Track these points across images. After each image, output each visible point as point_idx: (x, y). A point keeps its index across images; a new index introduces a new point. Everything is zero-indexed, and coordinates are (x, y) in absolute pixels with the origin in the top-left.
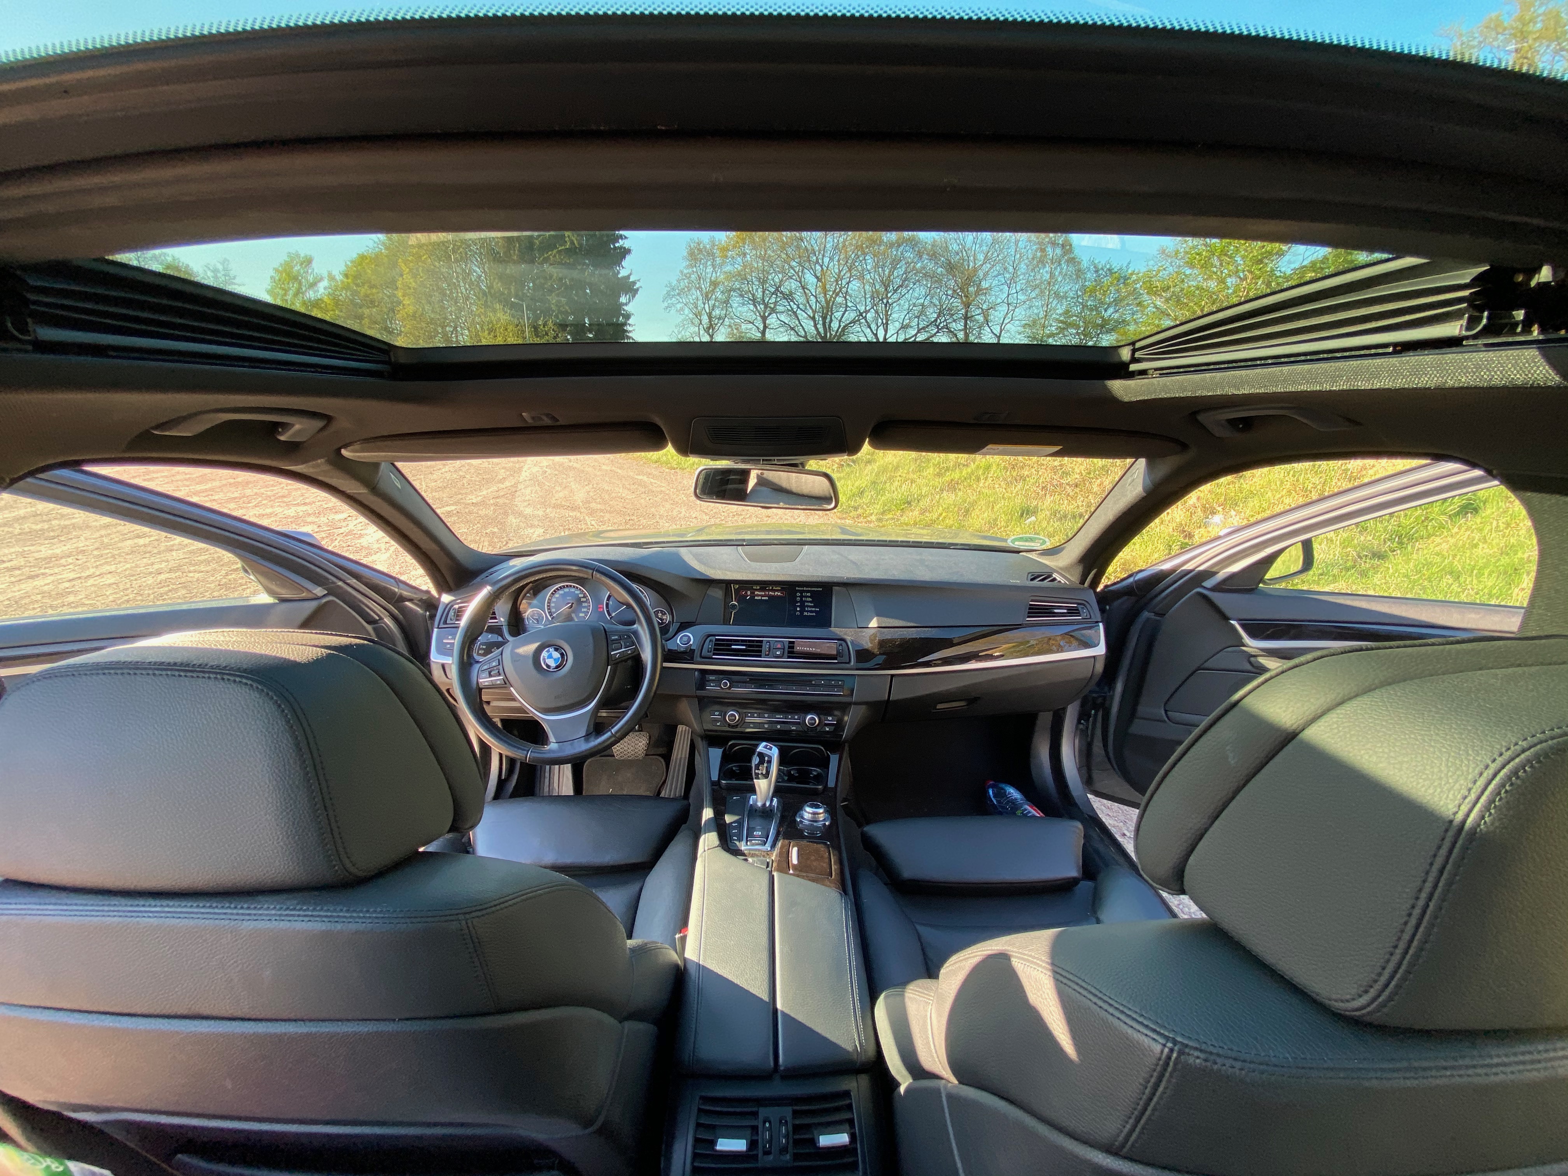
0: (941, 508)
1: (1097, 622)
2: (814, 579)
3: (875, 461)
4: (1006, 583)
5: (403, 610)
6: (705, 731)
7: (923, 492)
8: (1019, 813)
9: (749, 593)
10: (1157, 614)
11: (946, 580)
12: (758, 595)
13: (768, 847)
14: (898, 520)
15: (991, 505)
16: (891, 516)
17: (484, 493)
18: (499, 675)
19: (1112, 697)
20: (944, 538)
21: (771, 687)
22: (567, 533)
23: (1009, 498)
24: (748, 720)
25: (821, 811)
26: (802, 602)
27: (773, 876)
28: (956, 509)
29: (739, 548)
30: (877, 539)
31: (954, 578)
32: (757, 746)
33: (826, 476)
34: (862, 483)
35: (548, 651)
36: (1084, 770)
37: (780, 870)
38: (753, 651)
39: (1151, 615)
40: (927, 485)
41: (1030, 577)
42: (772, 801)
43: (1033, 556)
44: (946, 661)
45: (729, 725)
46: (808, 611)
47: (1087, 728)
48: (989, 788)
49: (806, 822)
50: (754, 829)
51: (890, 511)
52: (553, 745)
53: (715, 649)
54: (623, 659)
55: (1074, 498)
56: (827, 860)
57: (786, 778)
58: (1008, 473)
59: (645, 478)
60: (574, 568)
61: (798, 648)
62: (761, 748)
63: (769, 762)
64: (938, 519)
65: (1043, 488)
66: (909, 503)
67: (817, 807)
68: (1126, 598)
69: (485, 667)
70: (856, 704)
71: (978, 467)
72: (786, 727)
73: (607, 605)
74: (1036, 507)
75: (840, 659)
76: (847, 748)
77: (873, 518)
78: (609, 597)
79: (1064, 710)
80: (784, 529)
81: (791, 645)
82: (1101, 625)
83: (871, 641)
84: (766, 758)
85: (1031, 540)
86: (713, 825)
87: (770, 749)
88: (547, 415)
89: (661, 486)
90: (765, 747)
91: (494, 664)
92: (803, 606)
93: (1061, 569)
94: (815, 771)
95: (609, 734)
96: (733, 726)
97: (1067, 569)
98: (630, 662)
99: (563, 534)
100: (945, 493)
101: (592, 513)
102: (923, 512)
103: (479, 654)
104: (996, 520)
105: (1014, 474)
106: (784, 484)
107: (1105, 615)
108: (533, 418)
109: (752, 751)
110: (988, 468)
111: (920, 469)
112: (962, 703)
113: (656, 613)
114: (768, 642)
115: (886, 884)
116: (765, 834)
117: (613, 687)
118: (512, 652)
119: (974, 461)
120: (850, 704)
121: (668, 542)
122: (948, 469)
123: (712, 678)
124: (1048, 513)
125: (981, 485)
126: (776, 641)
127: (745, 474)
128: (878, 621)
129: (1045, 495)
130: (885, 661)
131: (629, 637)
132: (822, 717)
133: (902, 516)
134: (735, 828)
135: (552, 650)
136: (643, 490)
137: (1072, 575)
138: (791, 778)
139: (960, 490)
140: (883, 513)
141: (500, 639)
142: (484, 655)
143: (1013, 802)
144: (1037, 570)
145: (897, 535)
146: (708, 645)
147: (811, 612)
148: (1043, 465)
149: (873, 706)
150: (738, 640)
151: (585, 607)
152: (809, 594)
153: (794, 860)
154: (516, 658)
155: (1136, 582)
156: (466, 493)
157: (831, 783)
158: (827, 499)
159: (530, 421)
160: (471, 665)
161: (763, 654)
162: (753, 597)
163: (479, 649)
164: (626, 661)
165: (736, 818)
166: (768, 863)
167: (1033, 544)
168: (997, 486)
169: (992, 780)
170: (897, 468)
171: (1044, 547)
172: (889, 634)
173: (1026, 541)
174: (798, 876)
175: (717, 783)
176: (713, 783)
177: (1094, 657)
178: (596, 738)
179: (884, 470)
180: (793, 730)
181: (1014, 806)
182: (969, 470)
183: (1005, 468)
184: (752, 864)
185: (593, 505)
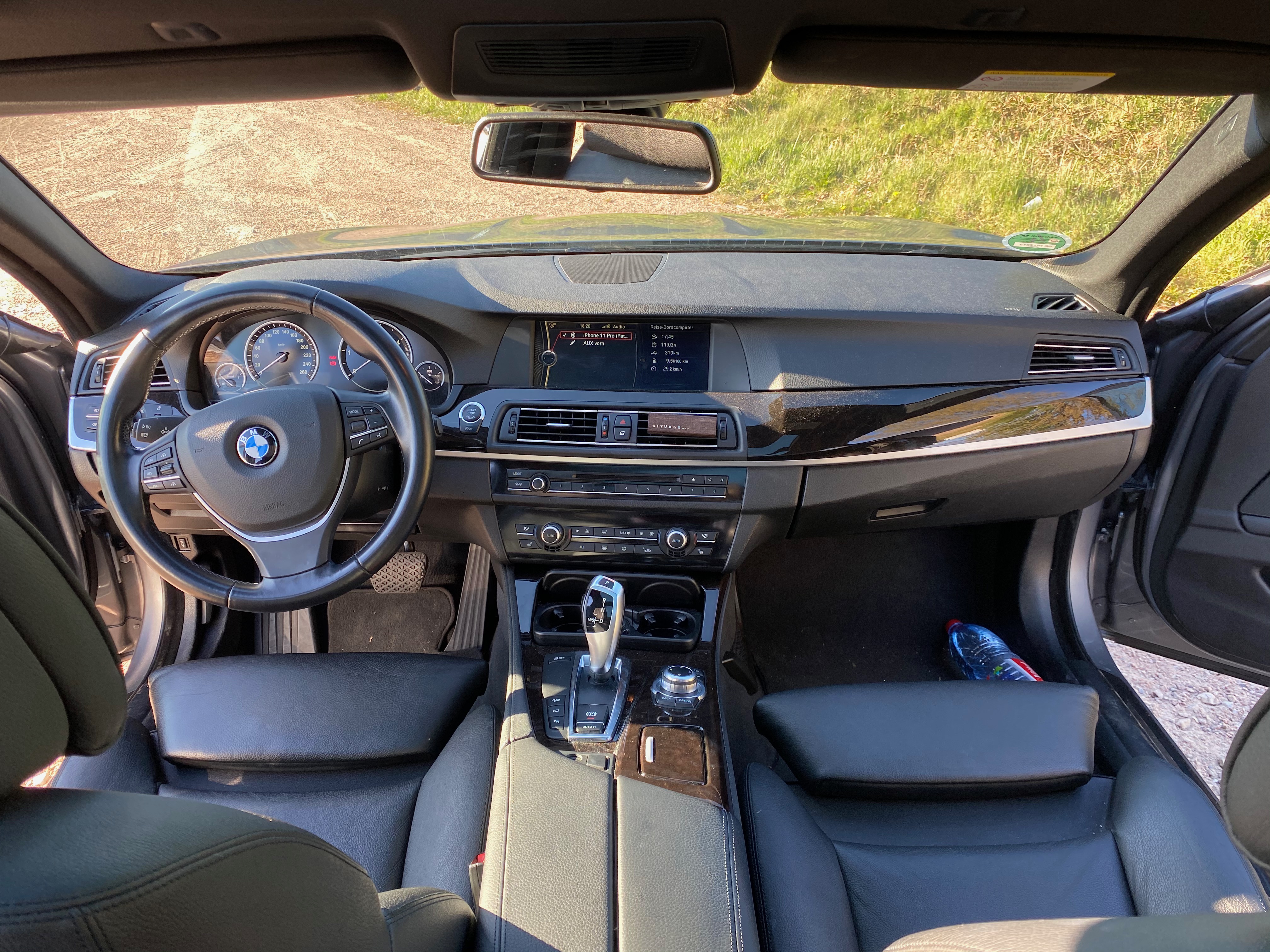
0: (889, 183)
1: (1141, 376)
2: (680, 312)
3: (783, 104)
4: (998, 313)
5: (23, 367)
6: (508, 555)
7: (863, 155)
8: (997, 670)
9: (573, 335)
10: (1239, 360)
11: (899, 309)
12: (588, 339)
13: (608, 735)
14: (821, 204)
15: (972, 178)
16: (810, 197)
17: (159, 167)
18: (174, 472)
19: (1154, 494)
20: (893, 235)
21: (611, 487)
22: (290, 232)
23: (1001, 166)
24: (576, 538)
25: (690, 678)
26: (659, 348)
27: (615, 783)
28: (915, 185)
29: (557, 258)
30: (785, 238)
31: (914, 306)
32: (591, 578)
33: (699, 130)
34: (763, 141)
35: (248, 435)
36: (1102, 604)
37: (624, 772)
38: (581, 431)
39: (1230, 363)
40: (868, 145)
41: (1036, 303)
42: (614, 662)
43: (1043, 266)
44: (894, 444)
45: (546, 547)
46: (669, 365)
47: (1110, 540)
48: (952, 632)
49: (667, 697)
50: (586, 707)
51: (807, 188)
52: (267, 585)
53: (520, 428)
54: (372, 447)
55: (1105, 165)
56: (699, 757)
57: (636, 626)
58: (1000, 123)
59: (411, 140)
60: (281, 297)
61: (653, 426)
62: (596, 584)
63: (610, 604)
64: (885, 201)
65: (1056, 148)
66: (839, 175)
67: (685, 673)
68: (1189, 333)
69: (151, 461)
70: (746, 512)
71: (951, 114)
72: (637, 550)
73: (343, 355)
74: (1043, 180)
75: (721, 443)
76: (732, 578)
77: (781, 201)
78: (345, 346)
79: (1076, 514)
80: (637, 223)
81: (643, 421)
82: (1148, 381)
83: (773, 413)
84: (604, 600)
85: (1042, 239)
86: (522, 702)
87: (611, 585)
88: (197, 26)
89: (436, 153)
90: (602, 583)
91: (164, 455)
92: (661, 357)
93: (1088, 287)
94: (682, 615)
95: (353, 564)
96: (552, 549)
97: (1098, 287)
98: (383, 450)
99: (284, 234)
100: (897, 159)
101: (329, 198)
102: (861, 189)
103: (140, 439)
104: (977, 202)
105: (1010, 125)
106: (631, 147)
107: (1154, 362)
108: (173, 32)
109: (580, 588)
110: (967, 115)
111: (858, 118)
112: (920, 508)
113: (423, 369)
114: (605, 416)
115: (788, 783)
116: (603, 717)
117: (357, 489)
118: (191, 438)
119: (945, 104)
120: (738, 512)
121: (439, 249)
122: (902, 118)
123: (517, 473)
124: (1062, 191)
125: (956, 144)
126: (619, 415)
127: (568, 128)
128: (784, 378)
129: (1059, 159)
130: (794, 446)
131: (378, 411)
132: (693, 534)
133: (826, 197)
134: (557, 705)
135: (253, 432)
136: (408, 159)
137: (1104, 298)
138: (644, 627)
139: (921, 152)
140: (796, 193)
141: (176, 413)
142: (151, 439)
143: (989, 653)
144: (1049, 289)
145: (819, 232)
146: (511, 422)
147: (676, 365)
148: (1057, 109)
149: (773, 514)
150: (557, 414)
151: (307, 360)
152: (671, 337)
153: (648, 756)
154: (198, 447)
155: (1210, 307)
156: (129, 169)
157: (707, 635)
158: (701, 172)
159: (167, 36)
160: (127, 456)
161: (598, 435)
162: (580, 339)
163: (141, 431)
164: (377, 448)
165: (556, 690)
166: (607, 761)
167: (1044, 246)
168: (981, 146)
169: (959, 619)
170: (819, 116)
171: (1061, 250)
172: (802, 401)
173: (1033, 240)
174: (654, 783)
175: (530, 636)
176: (523, 637)
177: (1133, 432)
178: (334, 571)
179: (799, 119)
180: (648, 554)
181: (991, 660)
182: (937, 119)
183: (996, 115)
184: (582, 764)
185: (330, 186)
